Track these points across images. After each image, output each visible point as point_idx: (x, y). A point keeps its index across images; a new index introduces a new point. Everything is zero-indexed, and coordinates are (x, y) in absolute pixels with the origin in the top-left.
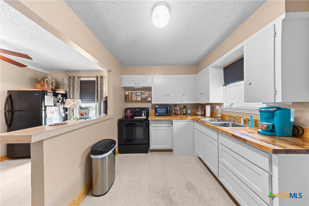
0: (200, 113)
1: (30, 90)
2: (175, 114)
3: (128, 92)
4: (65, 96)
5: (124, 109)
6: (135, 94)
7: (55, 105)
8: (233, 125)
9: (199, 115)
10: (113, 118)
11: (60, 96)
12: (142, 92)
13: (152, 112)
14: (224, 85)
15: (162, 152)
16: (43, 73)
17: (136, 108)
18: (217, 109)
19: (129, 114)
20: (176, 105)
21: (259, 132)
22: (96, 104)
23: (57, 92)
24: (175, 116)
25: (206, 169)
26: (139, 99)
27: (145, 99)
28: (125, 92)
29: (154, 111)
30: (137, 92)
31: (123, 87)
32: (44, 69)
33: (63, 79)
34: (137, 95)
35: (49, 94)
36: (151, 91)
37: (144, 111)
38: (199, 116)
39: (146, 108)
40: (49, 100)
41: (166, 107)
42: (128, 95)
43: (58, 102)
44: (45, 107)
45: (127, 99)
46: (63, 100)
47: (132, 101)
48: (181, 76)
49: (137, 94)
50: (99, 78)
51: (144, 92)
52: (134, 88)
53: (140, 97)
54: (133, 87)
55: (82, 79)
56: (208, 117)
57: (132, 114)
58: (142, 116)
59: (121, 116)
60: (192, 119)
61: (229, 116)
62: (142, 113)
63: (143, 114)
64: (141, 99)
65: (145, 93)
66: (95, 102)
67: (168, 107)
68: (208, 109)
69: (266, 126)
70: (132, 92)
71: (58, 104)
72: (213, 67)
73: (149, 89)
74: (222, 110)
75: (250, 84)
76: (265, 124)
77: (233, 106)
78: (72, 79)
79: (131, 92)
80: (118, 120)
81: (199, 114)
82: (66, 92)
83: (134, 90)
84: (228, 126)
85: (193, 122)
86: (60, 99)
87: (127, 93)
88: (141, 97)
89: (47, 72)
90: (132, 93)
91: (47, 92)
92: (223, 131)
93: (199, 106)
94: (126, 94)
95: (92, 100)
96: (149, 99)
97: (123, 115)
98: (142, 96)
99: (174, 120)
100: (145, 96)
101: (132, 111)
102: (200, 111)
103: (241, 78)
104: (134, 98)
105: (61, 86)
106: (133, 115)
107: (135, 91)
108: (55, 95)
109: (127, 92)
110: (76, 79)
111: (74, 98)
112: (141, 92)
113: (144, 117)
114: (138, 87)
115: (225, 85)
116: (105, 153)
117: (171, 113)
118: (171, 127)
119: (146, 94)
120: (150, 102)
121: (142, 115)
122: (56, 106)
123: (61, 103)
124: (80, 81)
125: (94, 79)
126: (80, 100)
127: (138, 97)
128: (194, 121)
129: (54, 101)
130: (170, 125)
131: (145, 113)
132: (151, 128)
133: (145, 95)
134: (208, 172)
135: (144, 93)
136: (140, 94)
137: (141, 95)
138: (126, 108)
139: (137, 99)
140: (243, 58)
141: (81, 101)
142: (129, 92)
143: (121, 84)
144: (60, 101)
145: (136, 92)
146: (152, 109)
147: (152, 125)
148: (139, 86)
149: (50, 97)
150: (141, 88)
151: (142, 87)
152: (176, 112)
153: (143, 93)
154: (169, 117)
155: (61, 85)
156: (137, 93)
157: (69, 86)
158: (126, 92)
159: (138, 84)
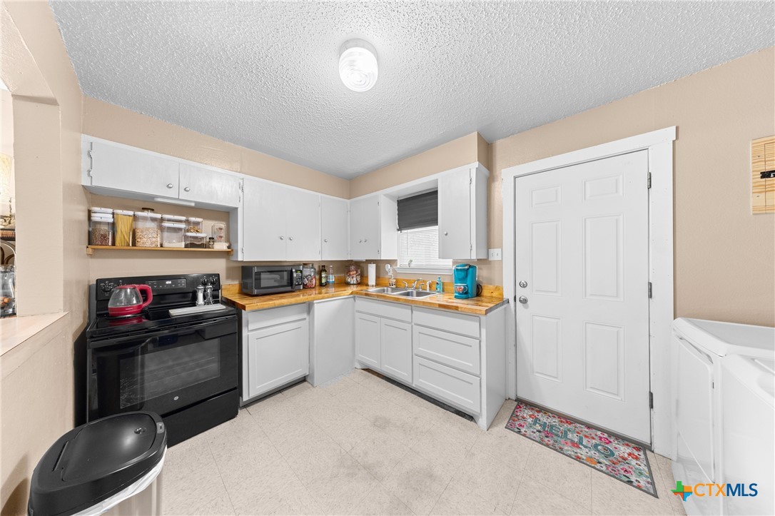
0: (353, 281)
2: (304, 287)
3: (111, 211)
6: (154, 225)
8: (419, 294)
9: (354, 284)
12: (192, 219)
13: (228, 286)
14: (398, 230)
17: (163, 278)
18: (387, 270)
19: (129, 301)
20: (305, 265)
21: (456, 297)
25: (384, 382)
26: (176, 243)
27: (204, 246)
28: (92, 211)
29: (235, 284)
30: (167, 216)
34: (163, 229)
38: (352, 286)
42: (111, 224)
47: (136, 252)
48: (320, 194)
49: (165, 224)
51: (200, 220)
53: (180, 236)
54: (153, 197)
56: (373, 286)
57: (145, 301)
58: (193, 303)
60: (352, 293)
61: (408, 281)
63: (200, 295)
64: (186, 246)
65: (205, 226)
67: (294, 270)
68: (372, 269)
69: (462, 287)
70: (140, 214)
72: (386, 195)
74: (394, 270)
75: (446, 234)
76: (461, 286)
77: (413, 265)
79: (131, 213)
81: (352, 283)
83: (144, 209)
84: (412, 296)
85: (352, 299)
87: (104, 216)
88: (187, 237)
92: (424, 302)
93: (352, 265)
94: (95, 219)
96: (222, 246)
98: (189, 234)
99: (317, 300)
100: (204, 235)
101: (144, 292)
102: (355, 276)
103: (434, 221)
104: (148, 241)
109: (103, 209)
112: (183, 218)
113: (200, 307)
114: (178, 199)
115: (400, 229)
117: (298, 284)
118: (305, 319)
120: (228, 254)
121: (196, 299)
127: (170, 235)
128: (354, 297)
130: (305, 316)
131: (210, 291)
132: (250, 334)
133: (202, 232)
134: (389, 384)
135: (200, 223)
136: (183, 226)
137: (184, 230)
138: (99, 281)
139: (166, 245)
140: (437, 191)
142: (119, 211)
145: (159, 216)
146: (228, 277)
147: (251, 327)
148: (184, 196)
150: (193, 204)
151: (195, 202)
152: (306, 281)
153: (194, 223)
156: (162, 220)
158: (96, 209)
159: (182, 191)
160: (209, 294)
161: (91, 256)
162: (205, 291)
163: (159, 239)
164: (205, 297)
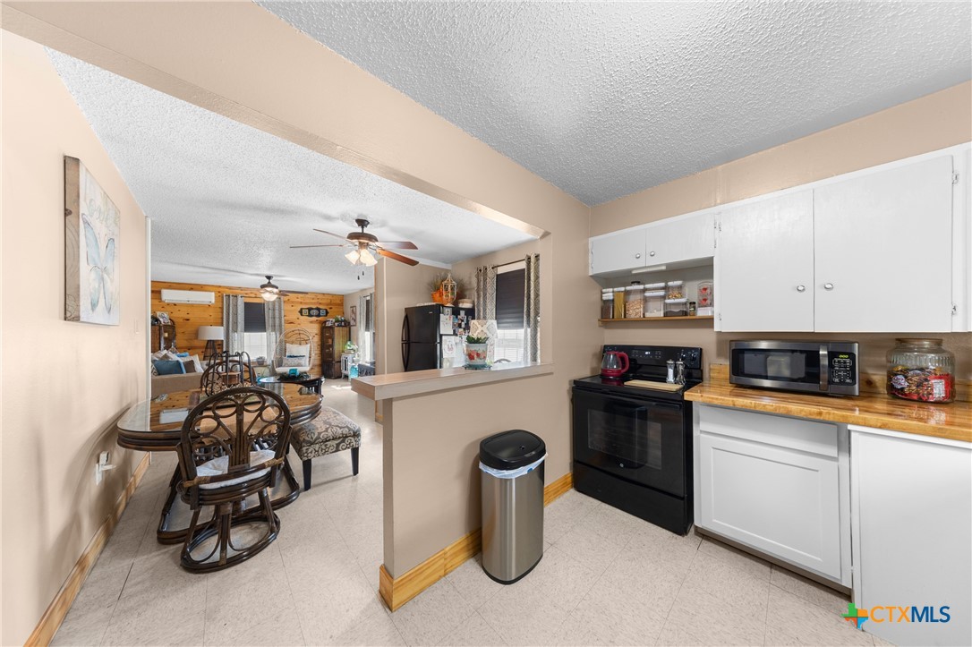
1: (426, 304)
2: (896, 394)
3: (611, 290)
4: (471, 313)
5: (598, 349)
6: (639, 297)
7: (455, 334)
10: (551, 373)
11: (462, 313)
12: (670, 284)
13: (717, 366)
15: (766, 569)
16: (443, 269)
17: (643, 348)
19: (612, 366)
20: (902, 342)
22: (526, 332)
23: (461, 305)
24: (891, 408)
26: (656, 312)
27: (685, 313)
28: (602, 293)
29: (725, 364)
30: (648, 286)
31: (595, 277)
32: (445, 262)
33: (470, 278)
34: (646, 300)
35: (446, 310)
36: (711, 276)
37: (676, 360)
39: (687, 350)
40: (446, 324)
41: (812, 348)
42: (613, 300)
43: (460, 326)
44: (441, 336)
45: (608, 315)
46: (468, 321)
47: (627, 323)
48: (956, 149)
49: (647, 294)
50: (533, 260)
51: (679, 283)
52: (634, 272)
53: (660, 305)
55: (501, 270)
57: (623, 367)
58: (664, 380)
59: (584, 370)
62: (666, 367)
63: (671, 372)
64: (666, 314)
65: (686, 290)
66: (523, 326)
67: (821, 352)
70: (628, 288)
71: (461, 330)
73: (702, 269)
78: (482, 272)
79: (623, 289)
80: (570, 381)
82: (474, 306)
83: (633, 283)
86: (462, 321)
87: (608, 295)
88: (666, 305)
89: (448, 267)
90: (627, 293)
91: (443, 306)
94: (604, 298)
95: (515, 320)
96: (702, 312)
97: (593, 370)
98: (668, 301)
100: (683, 300)
101: (622, 359)
104: (635, 311)
105: (467, 293)
106: (628, 372)
107: (638, 283)
108: (456, 312)
109: (608, 290)
110: (491, 274)
111: (485, 318)
112: (662, 284)
113: (671, 385)
114: (645, 267)
116: (507, 469)
117: (842, 383)
119: (692, 291)
121: (666, 375)
122: (457, 335)
123: (464, 329)
124: (497, 275)
125: (523, 265)
126: (495, 322)
127: (651, 305)
129: (454, 325)
130: (833, 452)
131: (681, 368)
132: (698, 437)
133: (682, 297)
135: (680, 287)
136: (662, 292)
137: (664, 297)
138: (605, 346)
139: (648, 315)
141: (498, 323)
142: (616, 289)
143: (586, 266)
144: (463, 326)
145: (641, 287)
146: (719, 354)
147: (704, 427)
148: (652, 262)
149: (448, 317)
150: (664, 268)
151: (667, 265)
152: (901, 382)
153: (673, 287)
154: (818, 404)
155: (467, 289)
156: (645, 290)
157: (478, 291)
158: (604, 290)
159: (648, 256)
160: (680, 372)
161: (600, 326)
162: (675, 367)
163: (642, 310)
164: (675, 375)
